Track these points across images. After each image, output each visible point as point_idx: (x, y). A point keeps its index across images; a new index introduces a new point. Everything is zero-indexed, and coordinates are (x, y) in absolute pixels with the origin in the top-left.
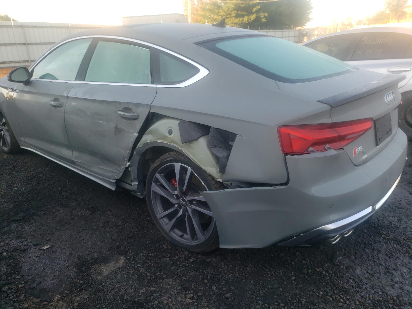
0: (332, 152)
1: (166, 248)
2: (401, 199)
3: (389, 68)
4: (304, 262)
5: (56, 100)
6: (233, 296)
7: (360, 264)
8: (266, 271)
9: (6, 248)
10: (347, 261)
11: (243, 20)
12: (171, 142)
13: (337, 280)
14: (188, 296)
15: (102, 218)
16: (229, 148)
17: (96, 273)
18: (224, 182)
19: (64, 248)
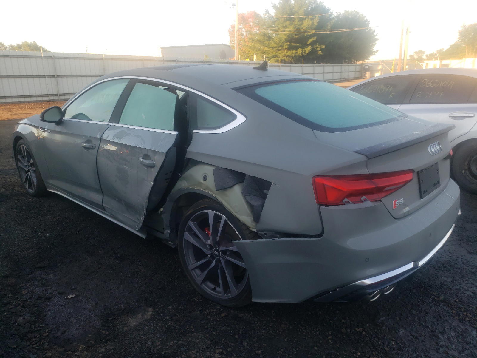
0: (369, 204)
1: (197, 302)
2: (458, 258)
3: (450, 113)
4: (343, 321)
5: (88, 141)
6: (264, 353)
7: (404, 326)
8: (302, 329)
9: (30, 295)
10: (390, 322)
11: (297, 53)
12: (206, 189)
13: (377, 342)
14: (217, 351)
15: (131, 268)
16: (264, 197)
17: (122, 325)
18: (258, 232)
19: (90, 298)
